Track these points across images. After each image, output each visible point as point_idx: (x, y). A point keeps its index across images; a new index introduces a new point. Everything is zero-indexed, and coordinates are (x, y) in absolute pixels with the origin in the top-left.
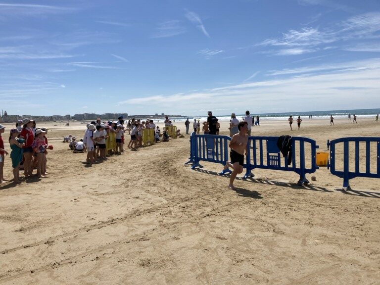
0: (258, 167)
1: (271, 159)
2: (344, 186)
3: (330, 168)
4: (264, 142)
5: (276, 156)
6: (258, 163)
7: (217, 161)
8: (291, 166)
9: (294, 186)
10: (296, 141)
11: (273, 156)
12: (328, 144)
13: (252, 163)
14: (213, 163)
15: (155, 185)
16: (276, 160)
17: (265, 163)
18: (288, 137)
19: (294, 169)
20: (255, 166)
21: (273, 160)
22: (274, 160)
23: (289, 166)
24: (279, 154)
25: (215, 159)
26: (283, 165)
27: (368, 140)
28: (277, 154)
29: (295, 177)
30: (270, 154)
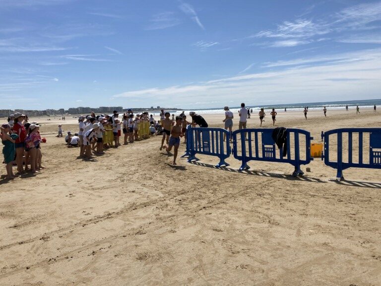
0: (254, 159)
1: (266, 151)
2: (338, 176)
3: (324, 159)
4: (260, 134)
5: (271, 148)
6: (254, 155)
7: (213, 154)
8: (286, 158)
9: (289, 177)
10: (291, 133)
11: (268, 148)
12: (322, 136)
13: (248, 155)
14: (209, 156)
15: (151, 179)
16: (271, 152)
17: (260, 155)
18: (283, 129)
19: (288, 161)
20: (251, 158)
21: (268, 151)
22: (270, 152)
23: (284, 158)
24: (274, 146)
25: (211, 152)
26: (278, 157)
27: (361, 131)
28: (272, 146)
29: (290, 169)
30: (266, 146)
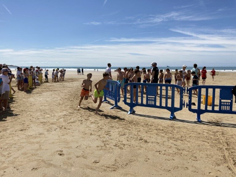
0: (209, 111)
1: (223, 105)
5: (228, 102)
6: (210, 109)
7: (161, 107)
11: (225, 102)
13: (203, 108)
16: (228, 105)
17: (217, 108)
20: (206, 111)
21: (225, 105)
22: (227, 105)
24: (232, 101)
30: (222, 101)
